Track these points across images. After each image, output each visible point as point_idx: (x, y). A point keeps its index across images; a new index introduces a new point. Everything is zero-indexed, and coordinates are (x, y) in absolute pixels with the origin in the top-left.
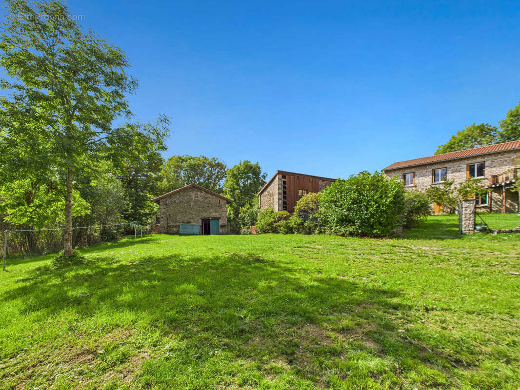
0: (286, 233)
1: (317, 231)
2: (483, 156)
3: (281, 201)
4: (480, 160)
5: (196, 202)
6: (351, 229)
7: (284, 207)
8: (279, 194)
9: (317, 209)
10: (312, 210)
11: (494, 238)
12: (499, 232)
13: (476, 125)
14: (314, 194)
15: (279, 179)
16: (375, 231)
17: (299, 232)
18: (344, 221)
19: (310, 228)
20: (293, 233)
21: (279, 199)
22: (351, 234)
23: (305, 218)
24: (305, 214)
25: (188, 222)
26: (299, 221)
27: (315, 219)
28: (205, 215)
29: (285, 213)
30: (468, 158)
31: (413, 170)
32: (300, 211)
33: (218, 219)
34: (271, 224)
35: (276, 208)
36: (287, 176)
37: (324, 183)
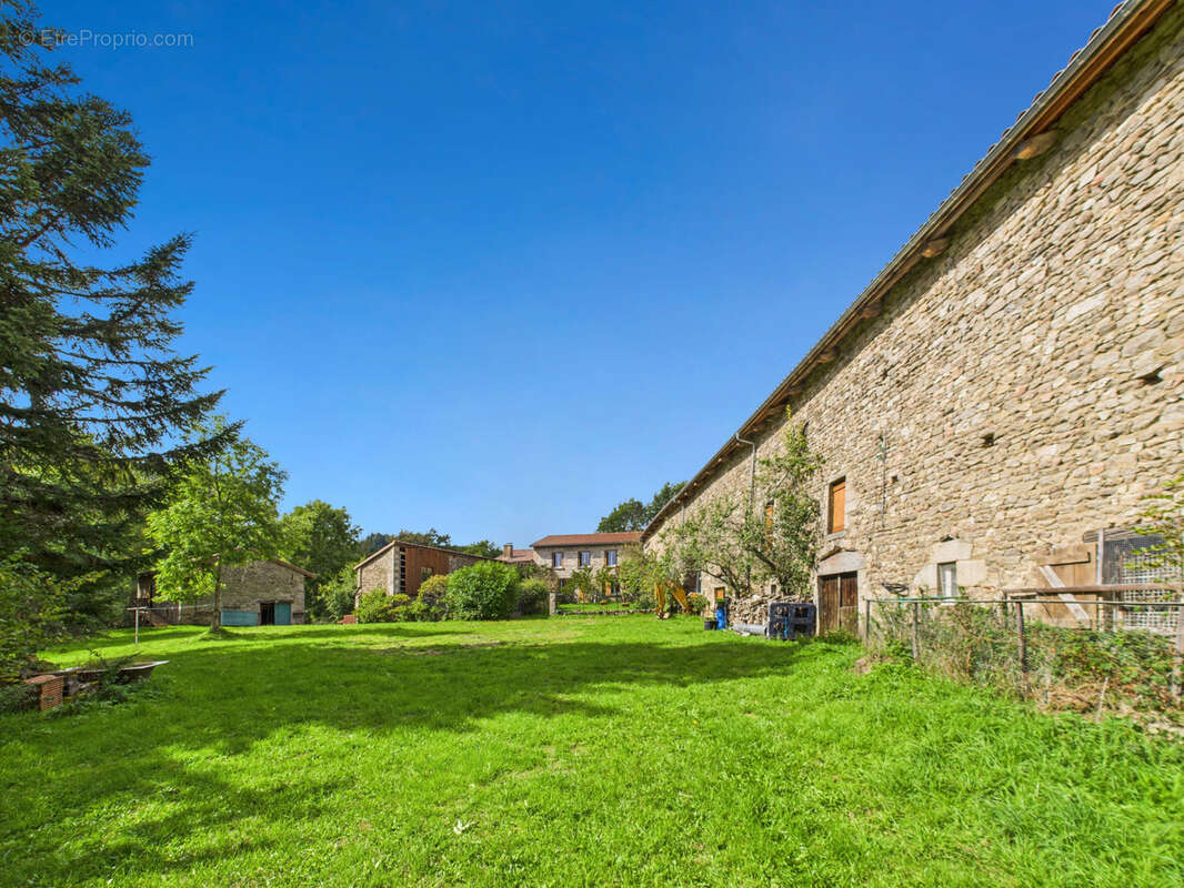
0: (407, 620)
1: (444, 618)
2: (615, 544)
3: (397, 582)
4: (613, 548)
5: (251, 575)
6: (475, 613)
7: (401, 589)
8: (395, 571)
9: (445, 593)
10: (440, 594)
14: (442, 577)
15: (396, 552)
17: (423, 619)
18: (469, 606)
19: (436, 615)
20: (415, 621)
21: (395, 578)
22: (476, 618)
23: (431, 604)
24: (430, 598)
25: (236, 608)
26: (424, 606)
27: (443, 605)
28: (267, 597)
29: (405, 597)
30: (605, 545)
31: (562, 550)
32: (425, 595)
33: (289, 603)
34: (385, 610)
35: (391, 590)
36: (406, 549)
37: (456, 559)
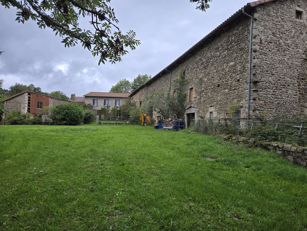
3: (27, 108)
4: (119, 99)
8: (26, 104)
12: (103, 124)
15: (26, 95)
18: (63, 119)
30: (115, 98)
31: (97, 98)
34: (21, 120)
35: (23, 111)
36: (31, 94)
37: (52, 99)
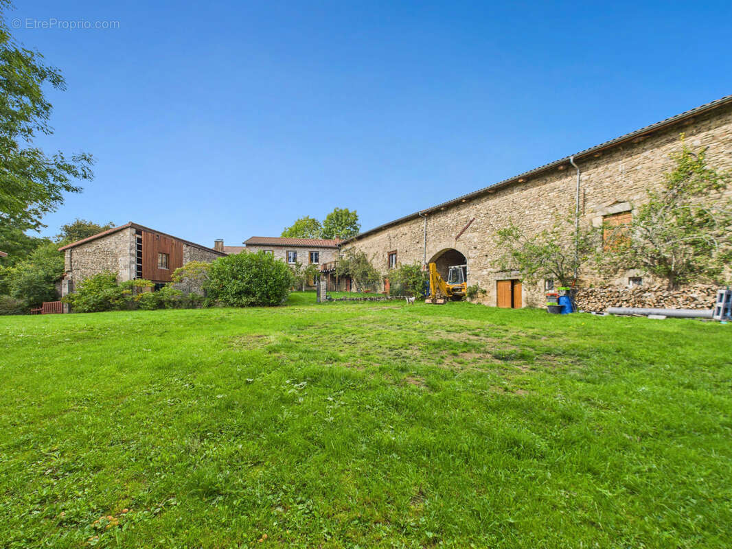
0: (155, 308)
2: (318, 247)
3: (134, 266)
4: (316, 250)
6: (253, 300)
7: (138, 274)
8: (132, 255)
11: (334, 304)
12: (337, 300)
13: (310, 218)
15: (132, 235)
16: (271, 301)
21: (131, 262)
30: (309, 247)
31: (272, 248)
35: (127, 274)
36: (143, 232)
37: (189, 247)
